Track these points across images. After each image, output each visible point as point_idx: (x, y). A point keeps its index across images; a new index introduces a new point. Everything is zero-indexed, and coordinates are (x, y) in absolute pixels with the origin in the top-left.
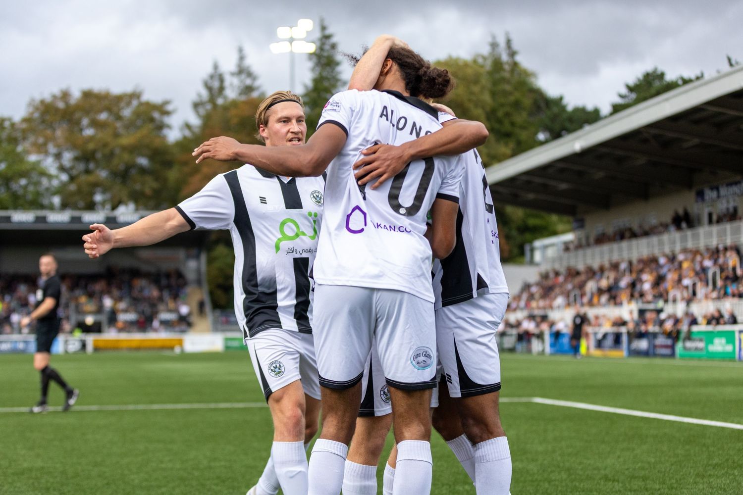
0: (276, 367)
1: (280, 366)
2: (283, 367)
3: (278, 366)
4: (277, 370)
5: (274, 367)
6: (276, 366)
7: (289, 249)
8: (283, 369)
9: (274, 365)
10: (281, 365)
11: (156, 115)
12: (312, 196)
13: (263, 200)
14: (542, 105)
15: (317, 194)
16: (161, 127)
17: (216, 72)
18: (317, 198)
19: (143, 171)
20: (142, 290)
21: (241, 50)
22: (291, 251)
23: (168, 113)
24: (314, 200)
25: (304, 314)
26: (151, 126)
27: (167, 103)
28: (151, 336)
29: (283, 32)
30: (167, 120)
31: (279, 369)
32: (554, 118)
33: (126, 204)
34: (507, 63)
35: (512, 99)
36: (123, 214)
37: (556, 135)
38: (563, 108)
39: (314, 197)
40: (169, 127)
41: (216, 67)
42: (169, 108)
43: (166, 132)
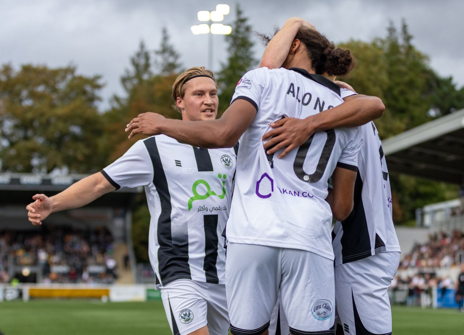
0: (185, 315)
1: (189, 314)
2: (192, 315)
3: (188, 313)
4: (187, 317)
5: (184, 314)
6: (186, 313)
7: (200, 207)
8: (191, 316)
9: (184, 313)
10: (191, 313)
11: (88, 88)
12: (222, 160)
13: (178, 163)
14: (434, 85)
15: (226, 158)
16: (92, 99)
17: (142, 51)
18: (227, 162)
19: (75, 138)
20: (73, 245)
21: (164, 31)
22: (202, 209)
23: (99, 87)
24: (223, 163)
25: (214, 266)
26: (83, 98)
27: (98, 77)
28: (81, 286)
29: (203, 15)
30: (98, 93)
31: (189, 316)
32: (444, 96)
33: (60, 168)
34: (403, 46)
35: (406, 78)
36: (57, 176)
37: (446, 112)
38: (452, 88)
39: (224, 160)
40: (100, 99)
41: (142, 46)
42: (100, 82)
43: (97, 103)
